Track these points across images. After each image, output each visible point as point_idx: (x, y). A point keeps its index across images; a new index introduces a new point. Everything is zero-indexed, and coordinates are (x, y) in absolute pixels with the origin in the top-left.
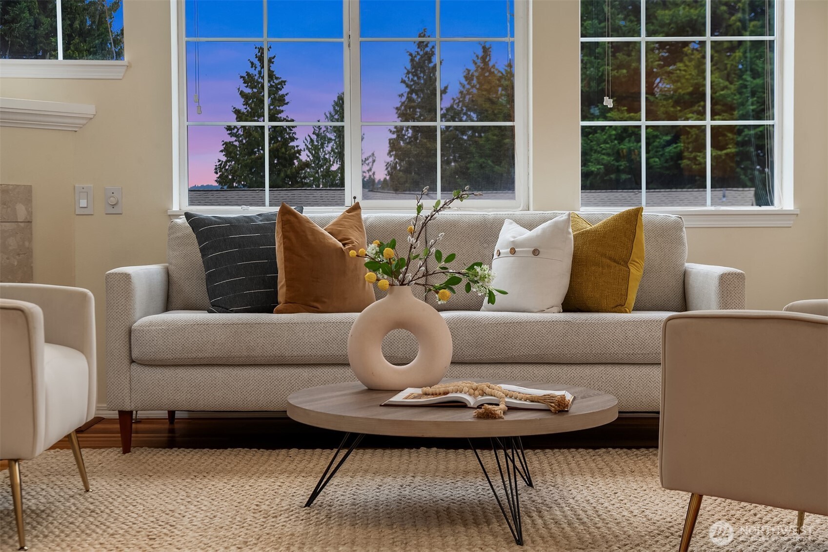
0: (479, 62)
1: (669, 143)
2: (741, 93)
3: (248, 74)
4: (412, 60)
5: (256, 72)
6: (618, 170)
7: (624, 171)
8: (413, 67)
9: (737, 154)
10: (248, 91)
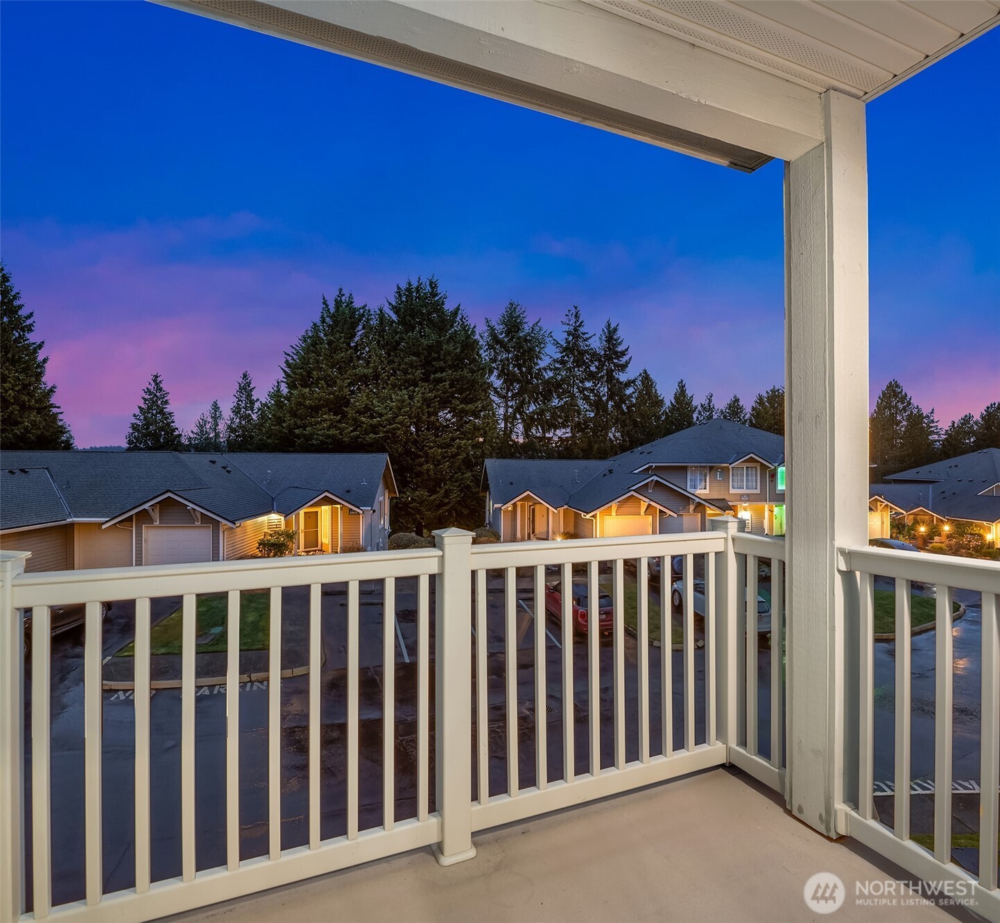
0: (275, 388)
1: (352, 431)
2: (386, 409)
3: (147, 388)
4: (240, 385)
5: (152, 388)
6: (327, 443)
7: (330, 444)
8: (240, 389)
9: (384, 437)
10: (147, 397)
